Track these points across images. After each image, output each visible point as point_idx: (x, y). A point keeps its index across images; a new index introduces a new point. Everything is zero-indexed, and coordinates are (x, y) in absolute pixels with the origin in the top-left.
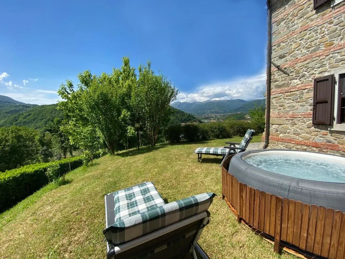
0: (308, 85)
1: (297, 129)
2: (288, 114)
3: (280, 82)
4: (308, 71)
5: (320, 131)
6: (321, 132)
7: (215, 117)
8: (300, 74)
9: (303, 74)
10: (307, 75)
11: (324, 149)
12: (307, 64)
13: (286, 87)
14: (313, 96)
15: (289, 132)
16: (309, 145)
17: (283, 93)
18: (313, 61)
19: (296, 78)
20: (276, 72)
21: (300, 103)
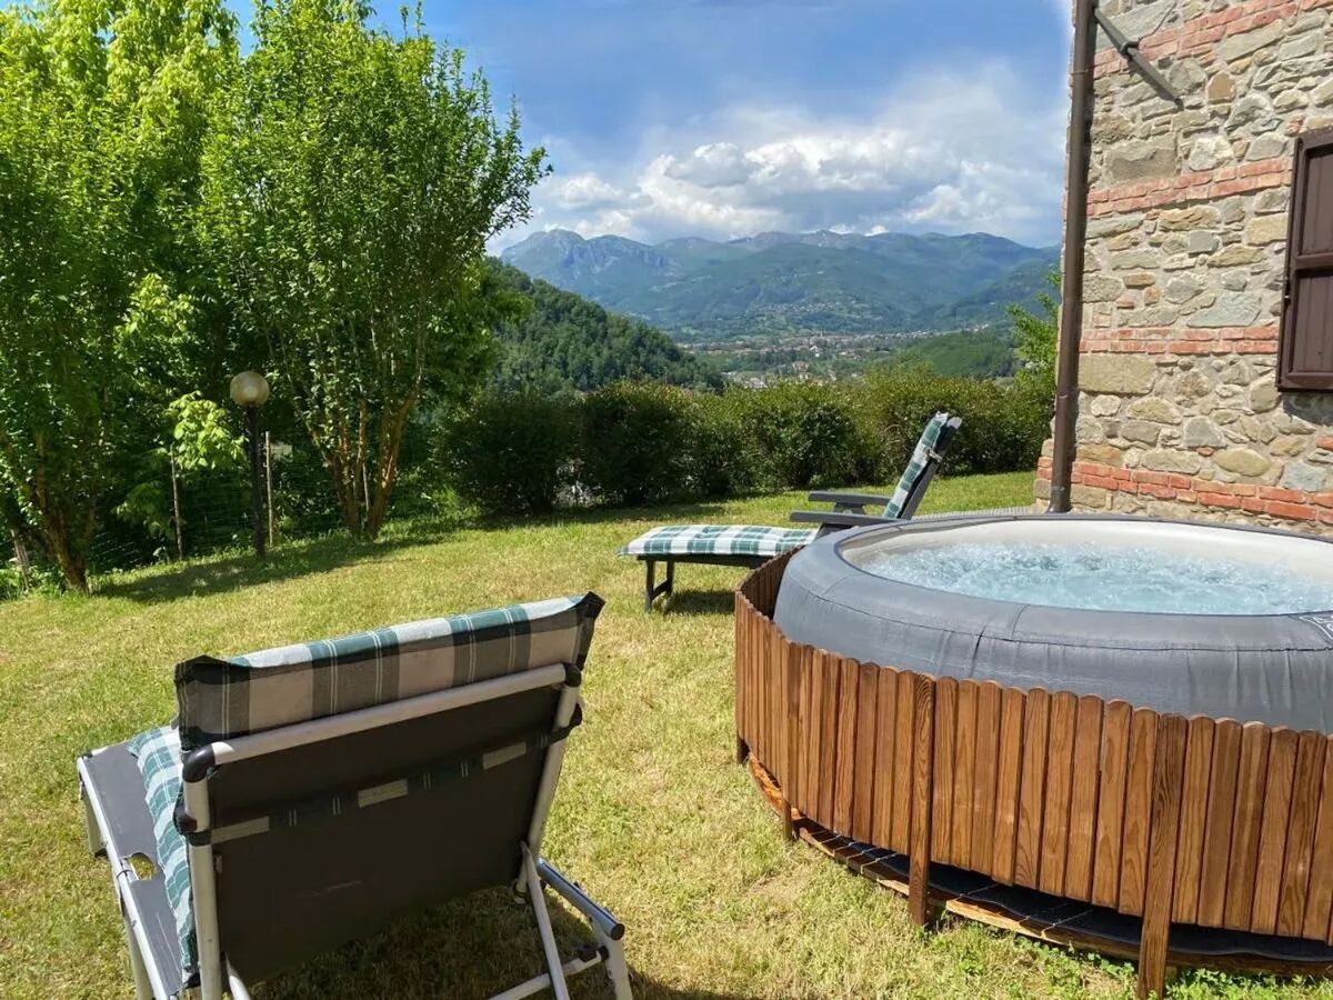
0: (1266, 172)
1: (1209, 422)
2: (1168, 332)
3: (1134, 140)
4: (1272, 89)
5: (1311, 432)
6: (1315, 435)
7: (824, 358)
8: (1232, 105)
9: (1249, 100)
10: (1268, 108)
11: (1324, 528)
12: (1271, 48)
13: (1166, 172)
14: (1283, 234)
15: (1170, 438)
16: (1259, 509)
17: (1150, 208)
18: (1298, 32)
19: (1211, 124)
20: (1118, 77)
21: (1224, 273)
